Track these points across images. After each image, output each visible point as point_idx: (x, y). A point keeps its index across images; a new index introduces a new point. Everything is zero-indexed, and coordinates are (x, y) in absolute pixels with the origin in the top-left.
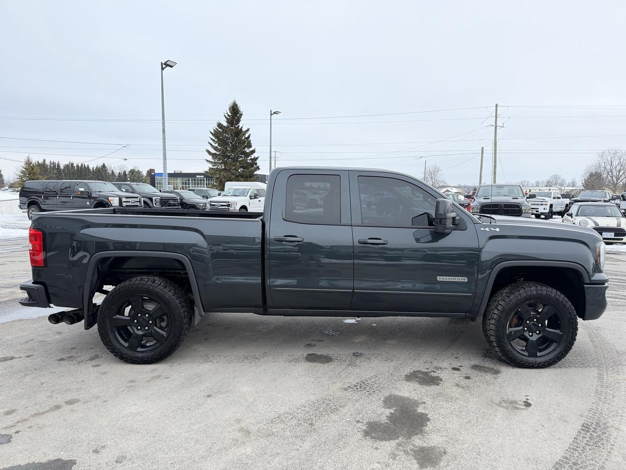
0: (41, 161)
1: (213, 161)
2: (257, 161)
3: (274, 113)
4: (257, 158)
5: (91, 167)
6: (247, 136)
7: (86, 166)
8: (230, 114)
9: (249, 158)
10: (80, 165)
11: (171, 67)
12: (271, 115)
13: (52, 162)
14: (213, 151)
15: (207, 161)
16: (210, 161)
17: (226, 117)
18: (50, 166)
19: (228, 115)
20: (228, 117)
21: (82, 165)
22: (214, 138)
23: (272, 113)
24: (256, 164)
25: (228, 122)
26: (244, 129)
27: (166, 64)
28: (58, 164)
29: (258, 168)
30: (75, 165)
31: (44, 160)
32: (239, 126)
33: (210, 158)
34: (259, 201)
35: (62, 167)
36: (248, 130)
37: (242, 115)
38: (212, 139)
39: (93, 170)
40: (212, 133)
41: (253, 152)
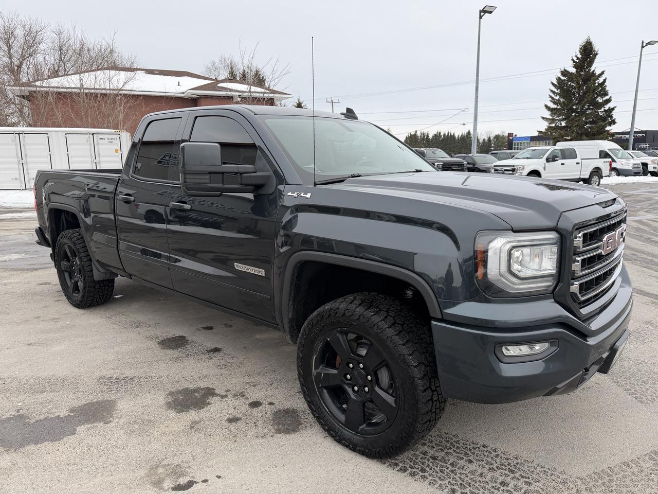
0: (413, 133)
1: (551, 118)
2: (613, 113)
3: (647, 44)
4: (613, 109)
5: (456, 136)
6: (601, 80)
7: (452, 134)
8: (580, 56)
9: (602, 109)
10: (446, 134)
11: (490, 12)
12: (643, 47)
13: (422, 132)
14: (553, 106)
15: (543, 118)
16: (546, 119)
17: (574, 61)
18: (421, 136)
19: (578, 58)
20: (577, 61)
21: (448, 133)
22: (555, 90)
23: (644, 45)
24: (611, 117)
25: (575, 67)
26: (598, 72)
27: (484, 12)
28: (427, 134)
29: (614, 122)
30: (442, 134)
31: (416, 132)
32: (590, 70)
33: (547, 114)
34: (562, 164)
35: (431, 136)
36: (603, 73)
37: (597, 54)
38: (552, 91)
39: (458, 138)
40: (553, 84)
41: (609, 101)
